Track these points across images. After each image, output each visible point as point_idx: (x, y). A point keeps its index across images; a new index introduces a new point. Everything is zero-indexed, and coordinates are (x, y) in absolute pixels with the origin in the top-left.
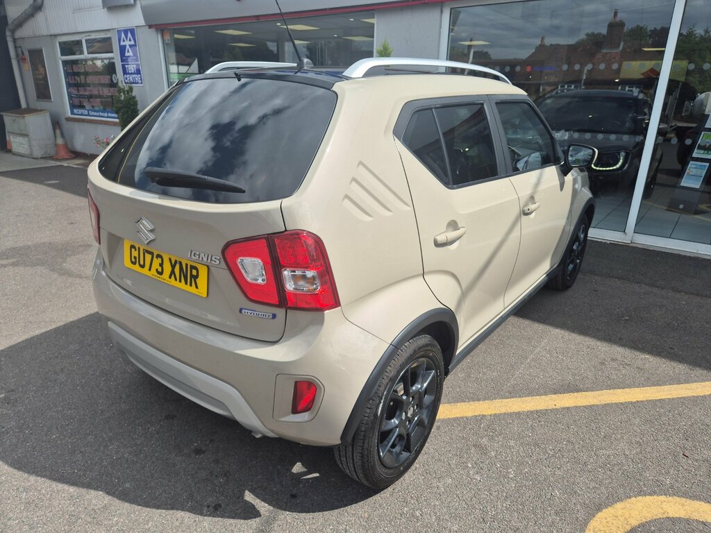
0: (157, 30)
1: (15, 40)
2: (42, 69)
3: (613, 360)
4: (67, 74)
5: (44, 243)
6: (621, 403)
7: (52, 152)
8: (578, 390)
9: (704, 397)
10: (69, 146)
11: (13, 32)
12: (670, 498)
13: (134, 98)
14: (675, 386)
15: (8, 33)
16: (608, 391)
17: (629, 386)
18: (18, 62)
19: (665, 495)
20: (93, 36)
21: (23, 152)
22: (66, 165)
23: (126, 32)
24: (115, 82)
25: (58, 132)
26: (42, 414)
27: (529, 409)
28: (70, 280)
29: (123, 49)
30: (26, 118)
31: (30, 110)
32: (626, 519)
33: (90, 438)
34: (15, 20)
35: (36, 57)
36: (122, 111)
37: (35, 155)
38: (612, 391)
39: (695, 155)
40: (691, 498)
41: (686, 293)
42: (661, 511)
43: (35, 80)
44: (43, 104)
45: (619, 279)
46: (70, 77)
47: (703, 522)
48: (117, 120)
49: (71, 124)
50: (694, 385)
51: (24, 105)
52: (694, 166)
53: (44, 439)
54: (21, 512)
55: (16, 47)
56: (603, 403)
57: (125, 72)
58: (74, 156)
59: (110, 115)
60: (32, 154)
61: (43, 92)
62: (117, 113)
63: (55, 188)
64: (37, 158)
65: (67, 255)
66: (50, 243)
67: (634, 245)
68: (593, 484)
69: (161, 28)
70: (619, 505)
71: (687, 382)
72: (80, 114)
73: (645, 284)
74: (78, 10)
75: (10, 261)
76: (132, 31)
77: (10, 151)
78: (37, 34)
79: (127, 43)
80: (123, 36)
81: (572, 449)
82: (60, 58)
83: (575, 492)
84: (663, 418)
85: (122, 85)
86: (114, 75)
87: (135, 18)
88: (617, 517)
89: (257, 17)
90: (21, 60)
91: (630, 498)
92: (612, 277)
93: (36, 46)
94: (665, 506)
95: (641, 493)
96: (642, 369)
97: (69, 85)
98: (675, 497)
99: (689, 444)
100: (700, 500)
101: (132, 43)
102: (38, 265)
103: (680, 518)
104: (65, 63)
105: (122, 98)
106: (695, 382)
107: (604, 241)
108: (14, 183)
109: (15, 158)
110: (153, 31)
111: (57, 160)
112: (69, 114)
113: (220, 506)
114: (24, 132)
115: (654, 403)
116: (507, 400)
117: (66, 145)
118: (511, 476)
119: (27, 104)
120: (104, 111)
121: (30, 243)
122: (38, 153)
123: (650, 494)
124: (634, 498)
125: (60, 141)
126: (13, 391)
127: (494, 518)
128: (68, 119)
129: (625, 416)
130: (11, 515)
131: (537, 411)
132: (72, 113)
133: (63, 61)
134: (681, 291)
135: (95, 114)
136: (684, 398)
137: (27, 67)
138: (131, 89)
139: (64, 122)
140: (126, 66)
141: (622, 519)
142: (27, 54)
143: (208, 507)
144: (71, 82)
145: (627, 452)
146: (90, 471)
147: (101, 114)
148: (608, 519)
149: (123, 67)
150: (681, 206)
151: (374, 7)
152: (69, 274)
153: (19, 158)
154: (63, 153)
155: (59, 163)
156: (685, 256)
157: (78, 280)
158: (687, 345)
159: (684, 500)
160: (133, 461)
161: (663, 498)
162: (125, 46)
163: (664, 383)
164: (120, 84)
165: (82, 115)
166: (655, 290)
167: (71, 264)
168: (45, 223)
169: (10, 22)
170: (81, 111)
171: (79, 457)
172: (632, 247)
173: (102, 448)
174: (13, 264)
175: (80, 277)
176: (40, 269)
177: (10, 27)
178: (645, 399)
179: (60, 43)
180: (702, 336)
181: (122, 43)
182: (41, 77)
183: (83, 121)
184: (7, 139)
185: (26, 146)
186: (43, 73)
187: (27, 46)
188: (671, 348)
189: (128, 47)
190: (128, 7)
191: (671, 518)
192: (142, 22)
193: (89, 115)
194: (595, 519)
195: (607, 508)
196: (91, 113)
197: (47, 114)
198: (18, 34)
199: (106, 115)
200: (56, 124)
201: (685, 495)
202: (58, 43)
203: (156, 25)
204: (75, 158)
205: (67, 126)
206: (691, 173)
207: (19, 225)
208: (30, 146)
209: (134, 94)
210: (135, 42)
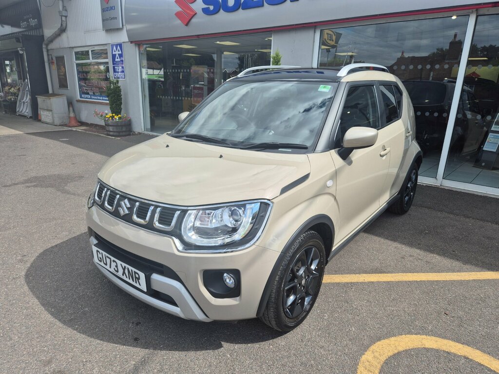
0: (136, 44)
1: (48, 51)
2: (64, 69)
3: (411, 256)
4: (79, 72)
5: (55, 175)
6: (409, 281)
7: (66, 121)
8: (381, 273)
9: (469, 281)
10: (77, 118)
11: (47, 45)
12: (428, 337)
13: (119, 87)
14: (449, 273)
15: (44, 46)
16: (402, 274)
17: (418, 272)
18: (49, 64)
19: (426, 335)
20: (96, 48)
21: (48, 121)
22: (74, 130)
23: (117, 46)
24: (108, 77)
25: (71, 108)
26: (41, 269)
27: (346, 281)
28: (68, 196)
29: (114, 56)
30: (51, 99)
31: (54, 95)
32: (396, 346)
33: (68, 283)
34: (49, 38)
35: (60, 61)
36: (111, 96)
37: (56, 123)
38: (405, 274)
39: (493, 129)
40: (443, 338)
41: (473, 218)
42: (420, 343)
43: (59, 75)
44: (62, 91)
45: (429, 208)
46: (80, 74)
47: (447, 352)
48: (108, 102)
49: (80, 104)
50: (463, 274)
51: (50, 91)
52: (492, 136)
53: (41, 282)
54: (22, 319)
55: (48, 55)
56: (397, 280)
57: (115, 71)
58: (80, 124)
59: (104, 98)
60: (53, 122)
61: (63, 84)
62: (108, 97)
63: (66, 143)
64: (57, 125)
65: (68, 182)
66: (59, 175)
67: (443, 187)
68: (378, 326)
69: (138, 44)
70: (393, 339)
71: (459, 271)
72: (86, 98)
73: (446, 212)
74: (87, 31)
75: (32, 184)
76: (120, 45)
77: (40, 121)
78: (62, 46)
79: (117, 53)
80: (115, 48)
81: (370, 306)
82: (75, 62)
83: (365, 329)
84: (436, 291)
85: (112, 79)
86: (108, 73)
87: (123, 37)
88: (390, 345)
89: (198, 36)
90: (51, 63)
91: (401, 335)
92: (423, 207)
93: (61, 54)
94: (424, 341)
95: (410, 333)
96: (429, 263)
97: (80, 79)
98: (432, 337)
99: (450, 308)
100: (449, 339)
101: (120, 52)
102: (50, 187)
103: (432, 349)
104: (78, 65)
105: (112, 87)
106: (465, 272)
107: (422, 184)
108: (41, 139)
109: (42, 125)
110: (133, 45)
111: (69, 126)
112: (79, 98)
113: (140, 323)
114: (49, 108)
115: (432, 283)
116: (333, 276)
117: (75, 118)
118: (325, 318)
119: (53, 91)
120: (101, 96)
121: (46, 174)
122: (57, 122)
123: (416, 334)
124: (404, 336)
125: (72, 115)
126: (25, 256)
127: (309, 340)
128: (78, 101)
129: (410, 289)
130: (16, 321)
131: (351, 283)
132: (81, 97)
133: (77, 64)
134: (470, 217)
135: (95, 98)
136: (454, 281)
137: (54, 67)
138: (118, 82)
139: (75, 103)
140: (116, 67)
141: (393, 346)
142: (54, 59)
143: (133, 323)
144: (81, 77)
145: (406, 310)
146: (66, 301)
147: (99, 98)
148: (384, 346)
149: (114, 67)
150: (483, 164)
151: (271, 29)
152: (68, 193)
153: (45, 125)
154: (73, 123)
155: (70, 129)
156: (478, 195)
157: (73, 196)
158: (466, 250)
159: (438, 338)
160: (92, 296)
161: (424, 336)
162: (116, 55)
163: (442, 271)
164: (111, 79)
165: (87, 98)
166: (452, 216)
167: (70, 187)
168: (57, 163)
169: (45, 39)
170: (86, 96)
171: (60, 293)
172: (441, 188)
173: (74, 289)
174: (34, 186)
175: (74, 194)
176: (50, 189)
177: (45, 42)
178: (426, 280)
179: (75, 52)
180: (478, 245)
181: (114, 53)
182: (62, 74)
183: (87, 102)
184: (39, 113)
185: (51, 118)
186: (64, 71)
187: (55, 54)
188: (454, 251)
189: (117, 55)
190: (119, 30)
191: (426, 348)
192: (126, 39)
193: (91, 98)
194: (375, 345)
195: (384, 339)
196: (92, 97)
197: (65, 98)
198: (50, 47)
199: (101, 98)
200: (70, 103)
201: (439, 336)
202: (74, 53)
203: (135, 41)
204: (80, 126)
205: (76, 105)
206: (490, 141)
207: (41, 164)
208: (53, 117)
209: (119, 85)
210: (122, 52)
